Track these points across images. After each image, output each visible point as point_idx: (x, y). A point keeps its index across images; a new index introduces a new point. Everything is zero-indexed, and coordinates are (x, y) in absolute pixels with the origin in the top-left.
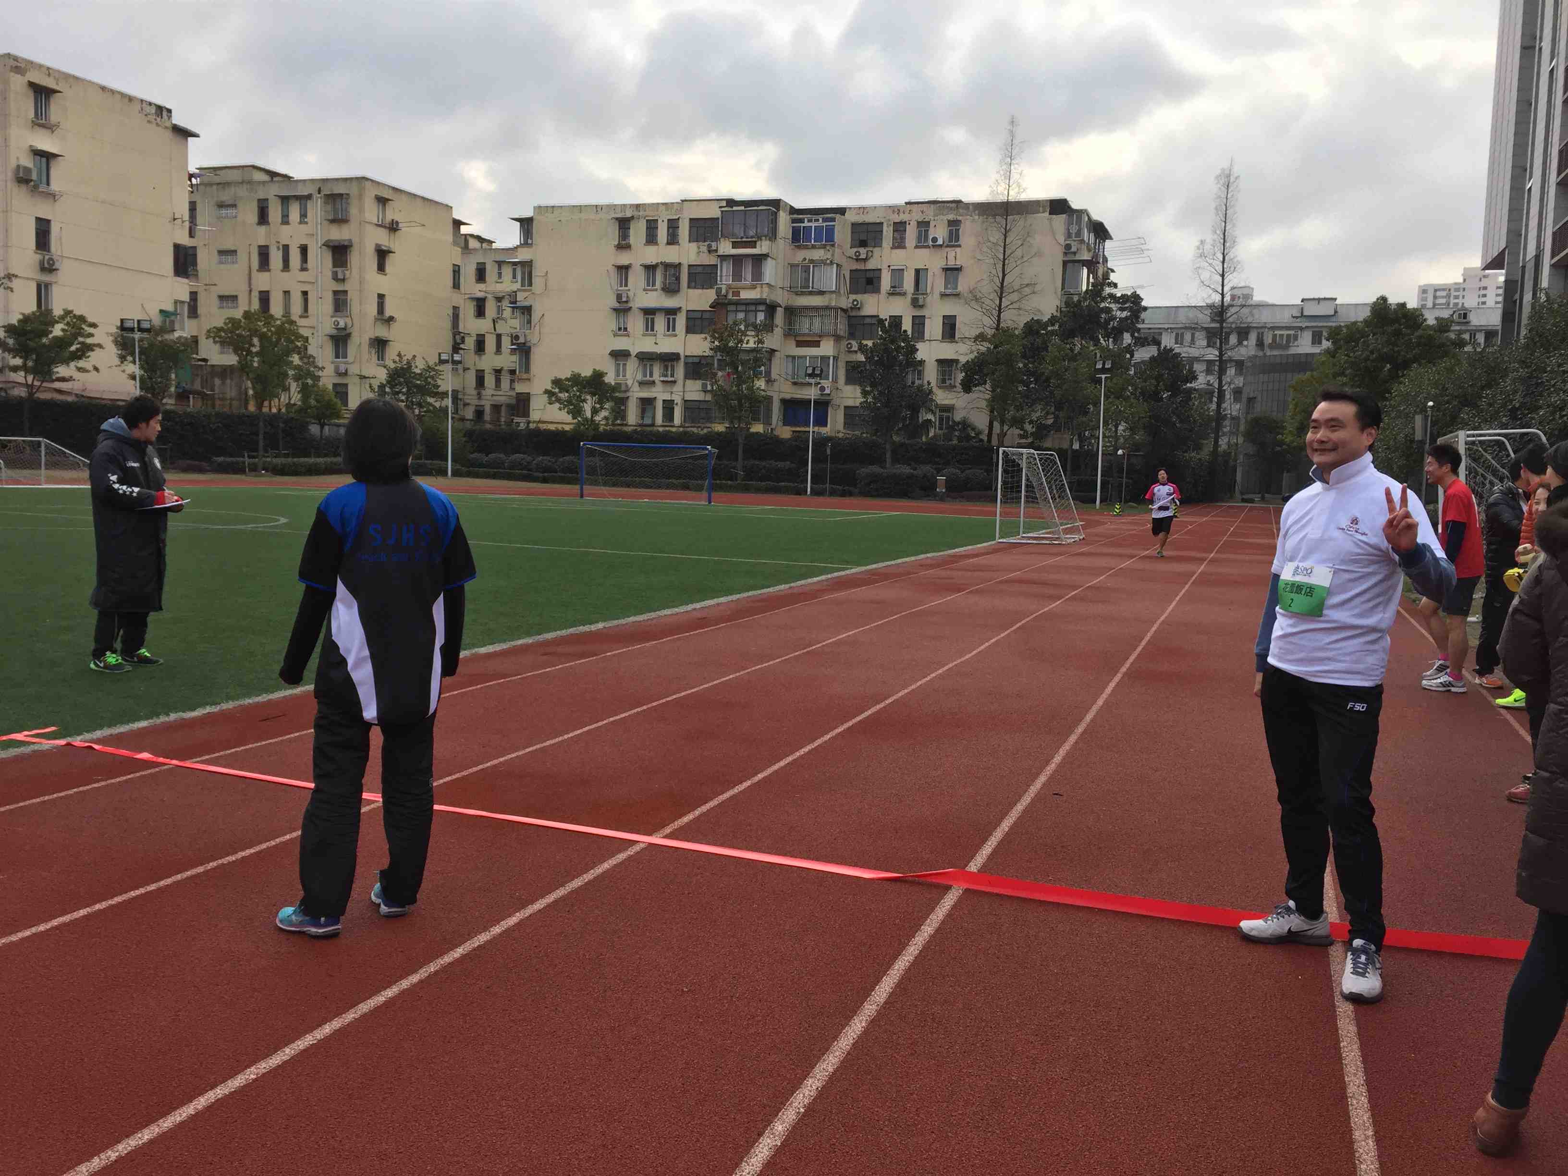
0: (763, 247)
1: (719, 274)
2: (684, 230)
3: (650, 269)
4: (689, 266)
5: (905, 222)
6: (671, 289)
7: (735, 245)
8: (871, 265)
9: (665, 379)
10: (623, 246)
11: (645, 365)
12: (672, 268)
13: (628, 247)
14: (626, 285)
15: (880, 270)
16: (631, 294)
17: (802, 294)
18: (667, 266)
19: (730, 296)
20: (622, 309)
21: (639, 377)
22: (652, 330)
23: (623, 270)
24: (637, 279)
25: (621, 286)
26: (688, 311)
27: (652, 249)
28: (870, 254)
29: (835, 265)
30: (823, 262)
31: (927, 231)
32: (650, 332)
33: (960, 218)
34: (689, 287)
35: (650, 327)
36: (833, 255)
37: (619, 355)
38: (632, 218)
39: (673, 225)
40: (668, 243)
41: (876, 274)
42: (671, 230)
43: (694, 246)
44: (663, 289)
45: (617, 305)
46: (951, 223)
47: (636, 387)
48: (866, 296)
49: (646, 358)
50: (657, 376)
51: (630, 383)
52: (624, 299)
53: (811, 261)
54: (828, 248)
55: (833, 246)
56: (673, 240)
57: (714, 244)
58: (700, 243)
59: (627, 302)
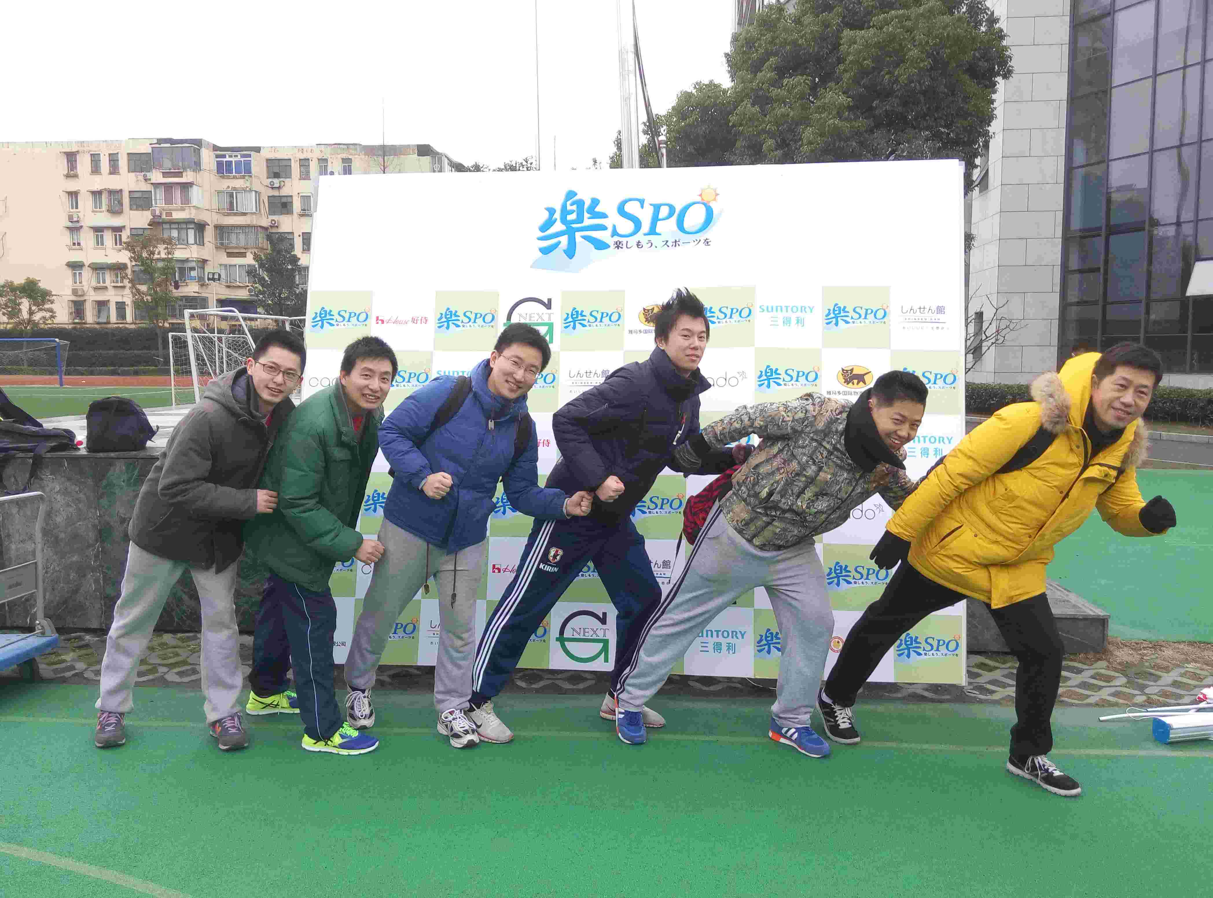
0: (188, 177)
1: (153, 198)
2: (123, 163)
3: (97, 194)
4: (130, 192)
5: (308, 159)
6: (115, 210)
7: (165, 175)
8: (284, 192)
9: (115, 285)
10: (72, 174)
11: (98, 274)
12: (115, 194)
13: (76, 176)
14: (77, 208)
15: (292, 196)
16: (80, 215)
17: (229, 215)
18: (111, 192)
19: (164, 216)
20: (74, 229)
21: (94, 283)
22: (102, 244)
23: (73, 195)
24: (86, 202)
25: (72, 208)
26: (131, 229)
27: (97, 178)
28: (282, 184)
29: (254, 193)
30: (244, 190)
31: (326, 167)
32: (100, 246)
33: (350, 157)
34: (131, 209)
35: (100, 242)
36: (251, 184)
37: (76, 266)
38: (78, 152)
39: (113, 159)
40: (111, 173)
41: (289, 200)
42: (112, 163)
43: (133, 175)
44: (108, 211)
45: (70, 225)
46: (344, 160)
47: (92, 292)
48: (281, 216)
49: (98, 268)
50: (108, 283)
51: (85, 289)
52: (75, 219)
53: (234, 189)
54: (247, 178)
55: (251, 176)
56: (114, 170)
57: (148, 174)
58: (138, 173)
59: (78, 221)
